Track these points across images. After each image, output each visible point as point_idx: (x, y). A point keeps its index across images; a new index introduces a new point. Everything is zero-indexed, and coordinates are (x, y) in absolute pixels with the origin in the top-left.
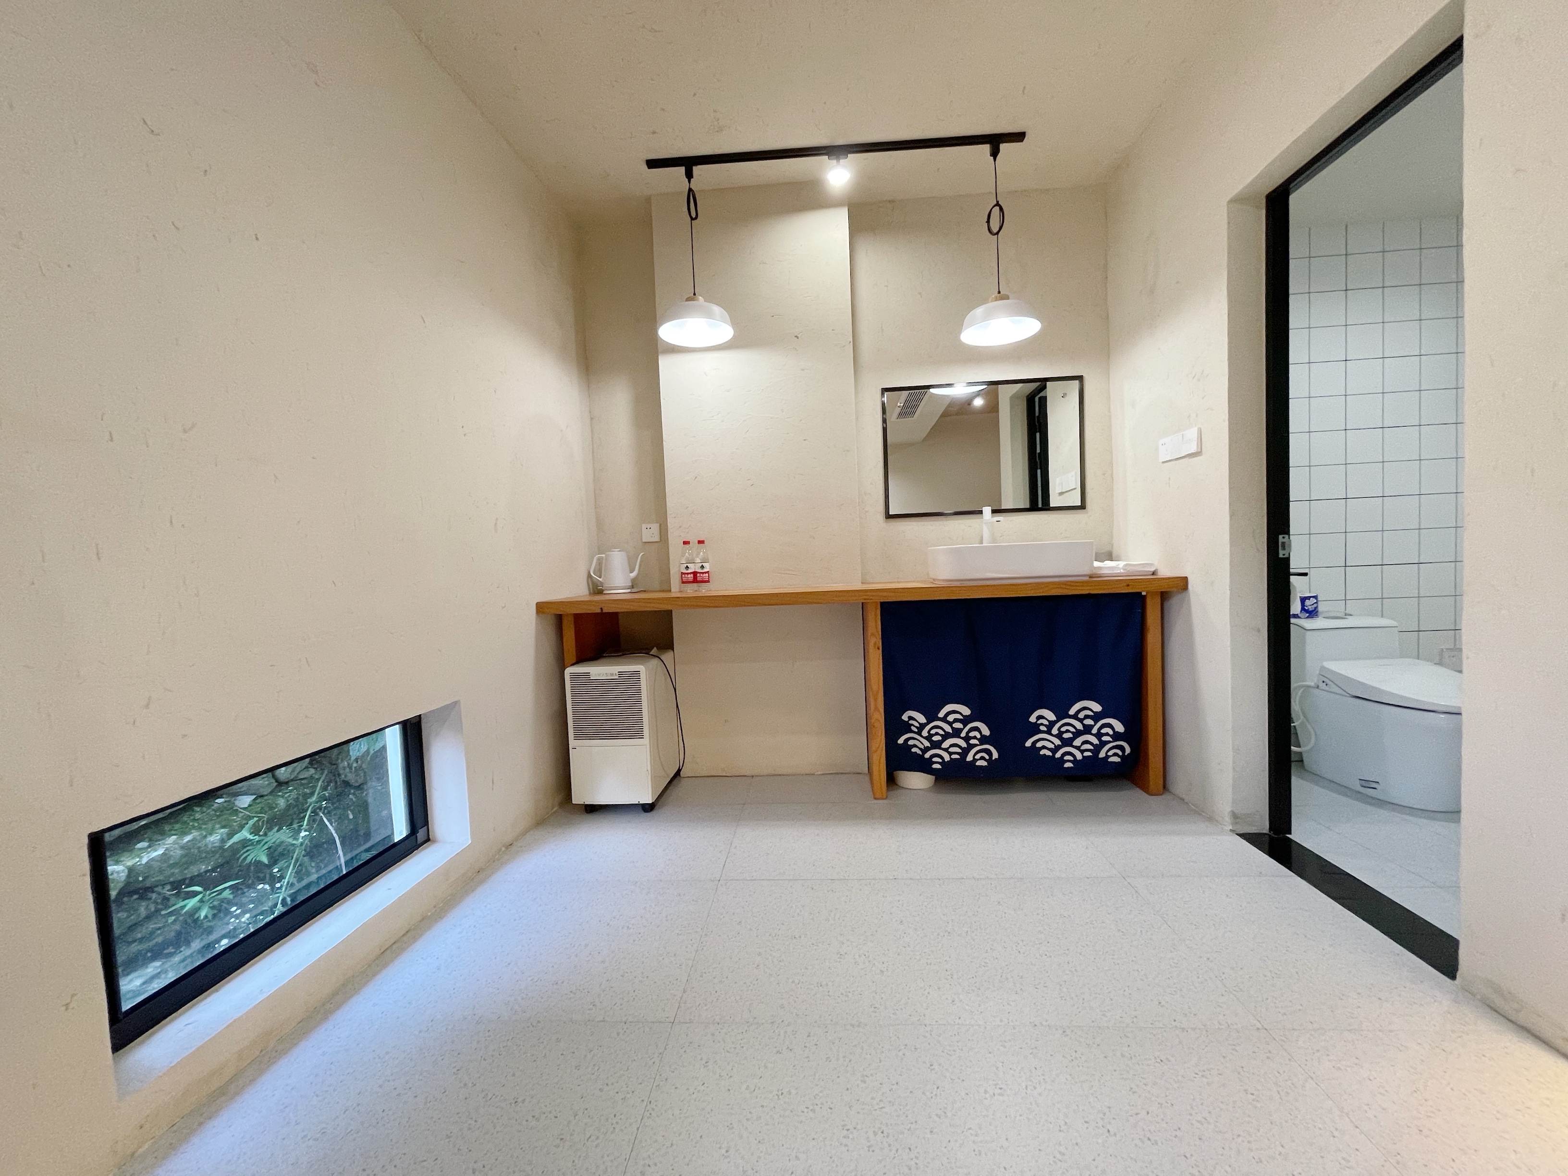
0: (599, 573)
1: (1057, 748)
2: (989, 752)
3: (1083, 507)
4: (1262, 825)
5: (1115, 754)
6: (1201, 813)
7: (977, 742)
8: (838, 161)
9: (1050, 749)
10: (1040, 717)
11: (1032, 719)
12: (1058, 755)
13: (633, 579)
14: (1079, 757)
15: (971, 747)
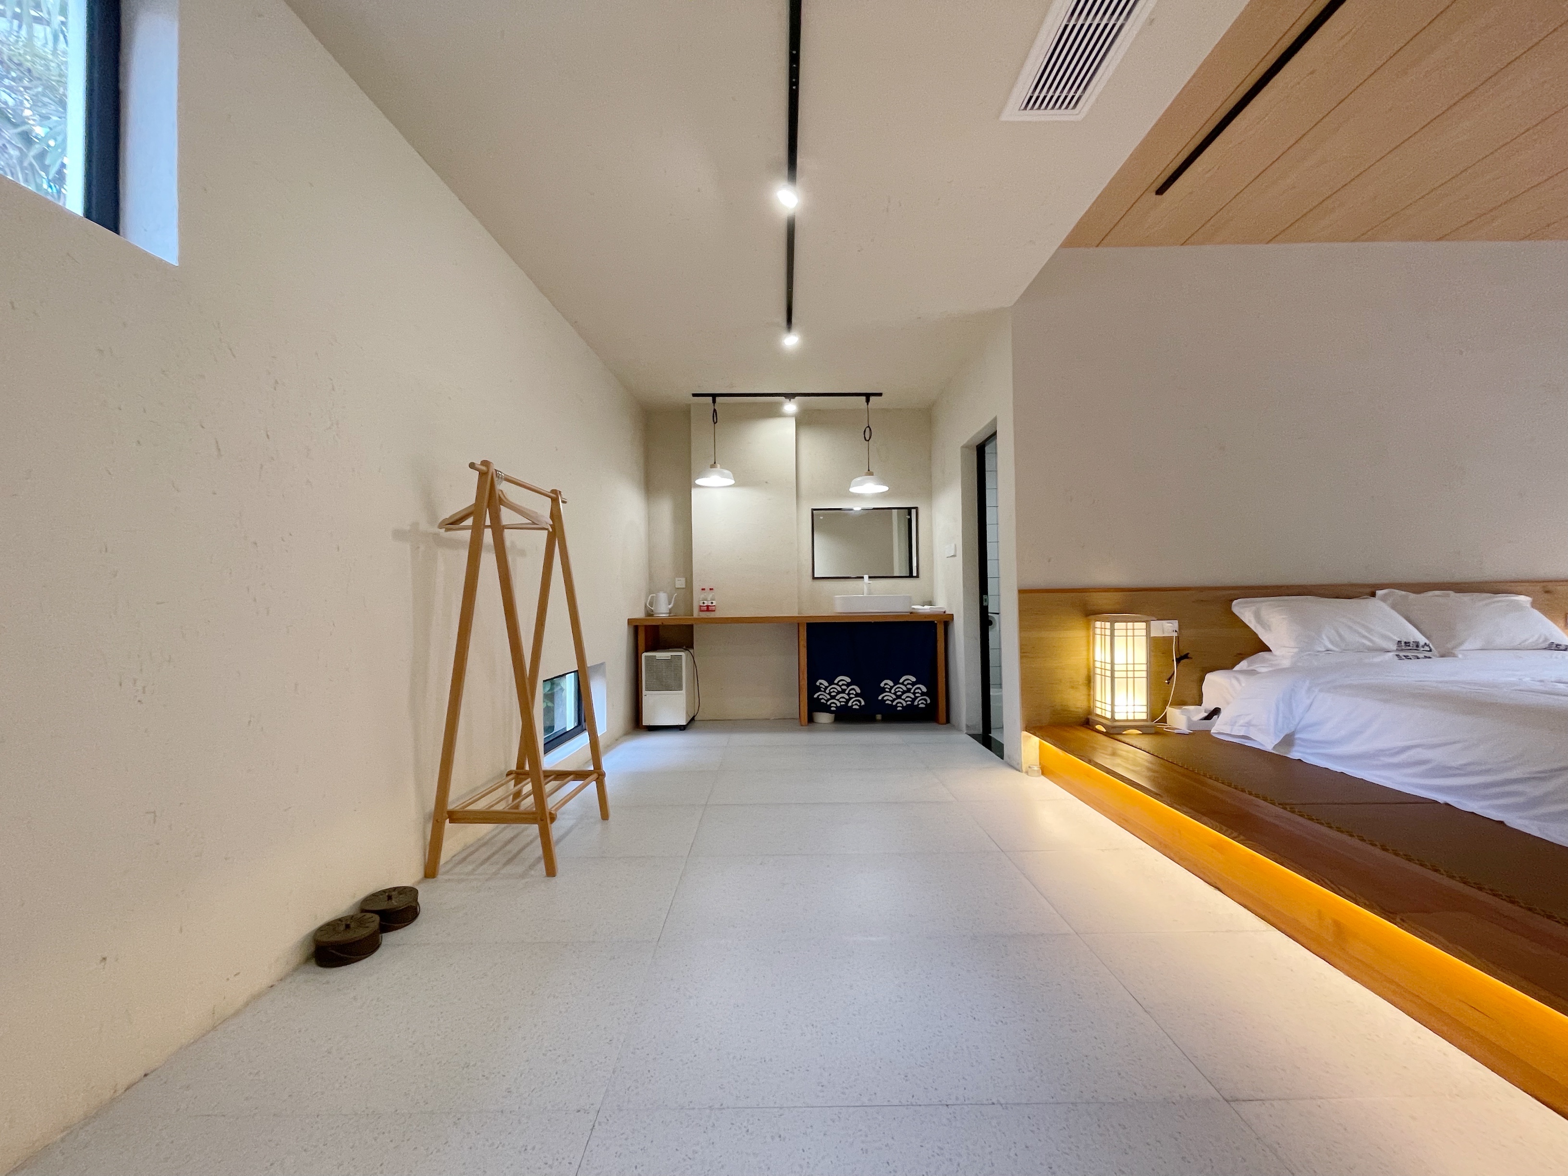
0: (651, 604)
1: (894, 700)
2: (860, 702)
3: (917, 576)
4: (979, 730)
5: (923, 703)
6: (957, 729)
7: (853, 696)
8: (790, 400)
9: (890, 701)
10: (886, 684)
11: (882, 685)
12: (894, 704)
13: (670, 610)
14: (905, 704)
15: (851, 698)
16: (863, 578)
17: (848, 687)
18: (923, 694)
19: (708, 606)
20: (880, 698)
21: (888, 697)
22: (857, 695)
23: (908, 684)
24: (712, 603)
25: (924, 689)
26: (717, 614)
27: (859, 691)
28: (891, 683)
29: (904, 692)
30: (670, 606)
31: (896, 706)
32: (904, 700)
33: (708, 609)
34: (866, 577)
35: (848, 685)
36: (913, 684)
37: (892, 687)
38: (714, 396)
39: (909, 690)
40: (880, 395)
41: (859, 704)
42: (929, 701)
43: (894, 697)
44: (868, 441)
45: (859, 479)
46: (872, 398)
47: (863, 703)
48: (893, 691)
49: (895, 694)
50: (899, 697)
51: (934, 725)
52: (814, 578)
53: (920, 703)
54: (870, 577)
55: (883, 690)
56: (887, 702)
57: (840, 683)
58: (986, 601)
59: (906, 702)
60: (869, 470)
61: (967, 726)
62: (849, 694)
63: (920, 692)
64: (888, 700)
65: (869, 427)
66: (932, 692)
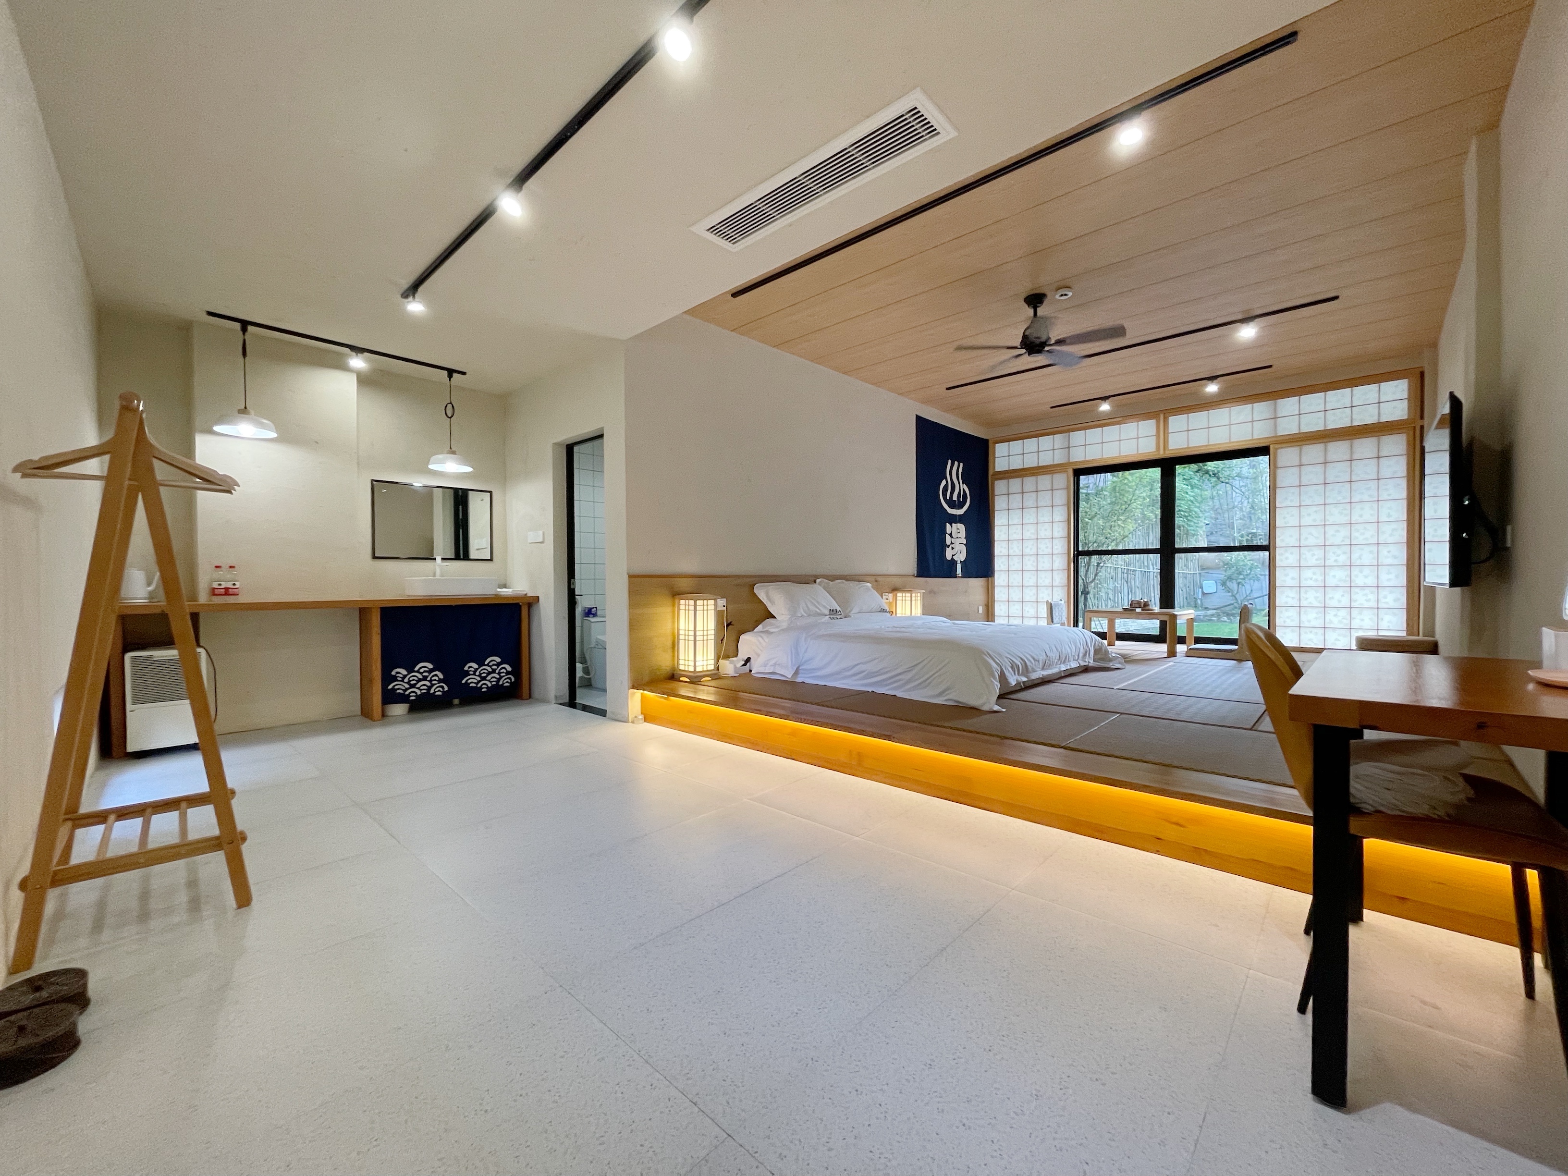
1: (479, 682)
2: (442, 687)
3: (491, 560)
4: (567, 700)
5: (507, 682)
6: (544, 701)
7: (436, 682)
8: (357, 355)
9: (475, 683)
10: (470, 667)
11: (466, 668)
12: (479, 686)
13: (150, 593)
14: (490, 685)
15: (433, 685)
16: (435, 559)
17: (430, 674)
18: (508, 673)
19: (227, 589)
20: (464, 681)
21: (472, 680)
22: (440, 681)
23: (494, 665)
24: (234, 584)
25: (509, 669)
26: (242, 599)
27: (441, 676)
28: (476, 666)
29: (489, 673)
30: (150, 589)
31: (481, 688)
32: (489, 681)
33: (227, 592)
34: (439, 559)
35: (430, 671)
36: (498, 664)
37: (476, 670)
38: (245, 324)
39: (494, 671)
40: (464, 373)
41: (442, 690)
42: (513, 680)
43: (479, 679)
44: (450, 418)
45: (440, 456)
46: (455, 375)
47: (446, 689)
48: (477, 673)
49: (480, 676)
50: (484, 679)
51: (516, 701)
52: (375, 557)
53: (505, 682)
54: (443, 559)
55: (467, 673)
56: (471, 685)
57: (422, 670)
58: (573, 584)
59: (491, 682)
60: (451, 448)
61: (556, 697)
62: (431, 681)
63: (505, 671)
64: (472, 682)
65: (451, 403)
66: (517, 672)
